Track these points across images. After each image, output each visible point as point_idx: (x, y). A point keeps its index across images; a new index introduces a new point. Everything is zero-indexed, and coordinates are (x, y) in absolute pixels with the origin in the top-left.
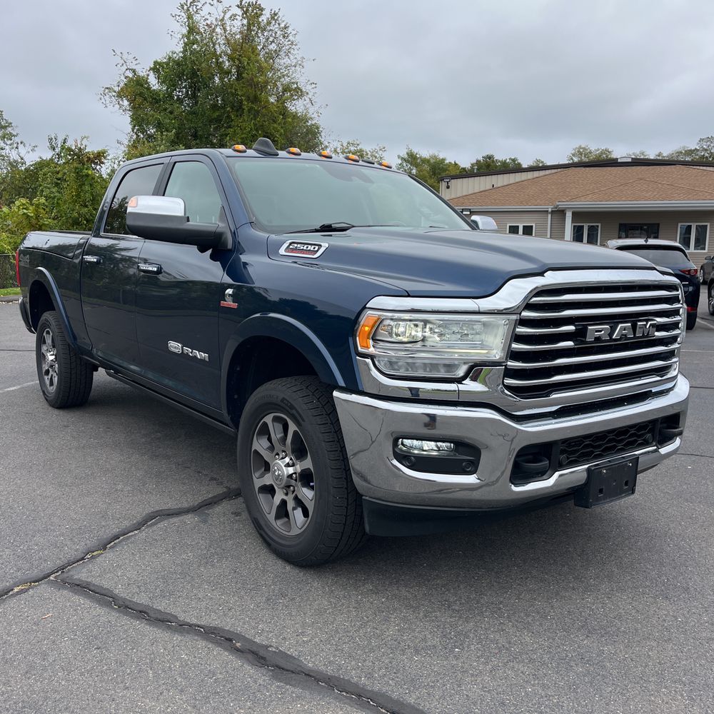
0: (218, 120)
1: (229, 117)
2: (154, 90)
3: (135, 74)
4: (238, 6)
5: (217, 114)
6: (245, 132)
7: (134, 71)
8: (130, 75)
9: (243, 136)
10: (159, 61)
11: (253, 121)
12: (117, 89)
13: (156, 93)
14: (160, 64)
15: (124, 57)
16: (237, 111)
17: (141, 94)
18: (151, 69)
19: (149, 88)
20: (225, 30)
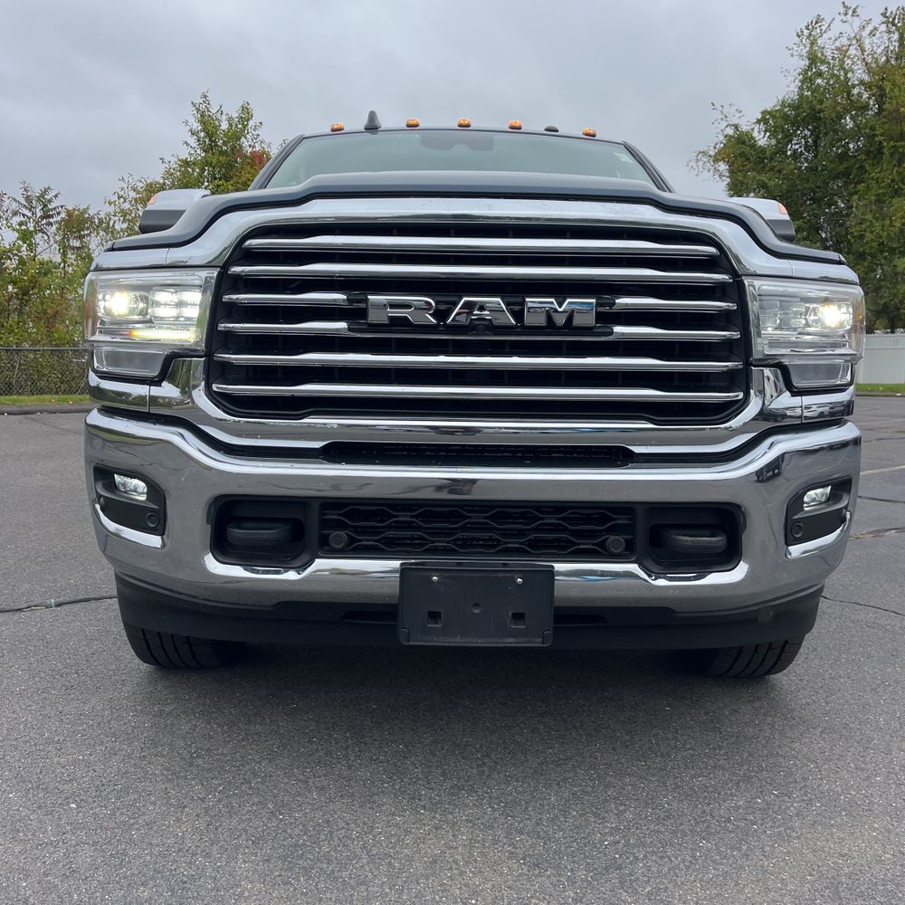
0: (846, 174)
1: (862, 167)
2: (760, 146)
3: (738, 130)
4: (882, 14)
5: (845, 166)
6: (882, 185)
7: (736, 127)
8: (730, 131)
9: (881, 191)
10: (769, 109)
11: (896, 169)
12: (712, 153)
13: (763, 150)
14: (769, 113)
15: (725, 111)
16: (875, 157)
17: (742, 155)
18: (758, 122)
19: (753, 146)
20: (863, 51)
